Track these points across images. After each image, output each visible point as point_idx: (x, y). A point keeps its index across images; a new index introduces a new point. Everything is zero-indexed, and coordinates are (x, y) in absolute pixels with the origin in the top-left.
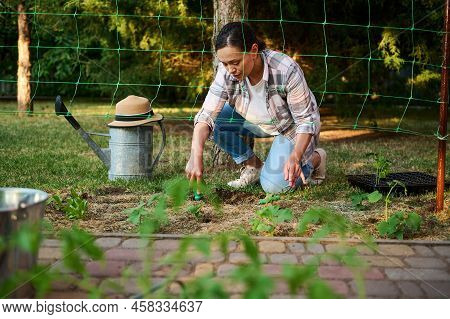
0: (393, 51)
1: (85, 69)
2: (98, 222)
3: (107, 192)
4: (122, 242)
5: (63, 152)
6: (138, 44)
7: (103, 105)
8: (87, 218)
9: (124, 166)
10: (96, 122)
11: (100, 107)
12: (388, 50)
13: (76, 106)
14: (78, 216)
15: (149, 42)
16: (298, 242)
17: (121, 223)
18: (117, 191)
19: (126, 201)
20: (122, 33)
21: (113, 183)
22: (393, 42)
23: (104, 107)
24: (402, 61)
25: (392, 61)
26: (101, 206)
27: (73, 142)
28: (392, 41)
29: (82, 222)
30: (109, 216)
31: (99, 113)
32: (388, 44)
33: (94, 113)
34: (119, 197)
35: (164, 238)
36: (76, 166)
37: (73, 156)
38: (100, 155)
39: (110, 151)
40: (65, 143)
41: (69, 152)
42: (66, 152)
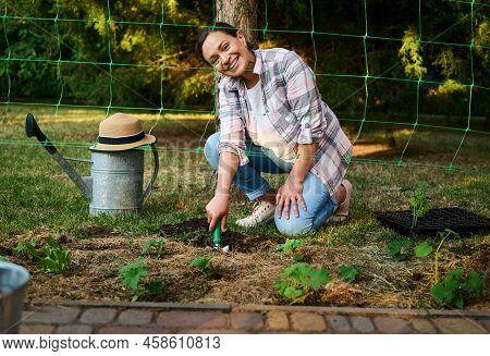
0: (414, 58)
1: (56, 71)
2: (82, 279)
3: (90, 233)
4: (118, 314)
5: (32, 173)
6: (119, 44)
7: (73, 108)
8: (68, 273)
9: (109, 198)
10: (68, 132)
11: (70, 111)
12: (409, 57)
13: (43, 110)
14: (57, 270)
15: (130, 41)
16: (340, 314)
17: (111, 281)
18: (102, 231)
19: (114, 247)
20: (100, 30)
21: (96, 219)
22: (416, 49)
23: (75, 111)
24: (425, 70)
25: (413, 70)
26: (85, 254)
27: (42, 158)
28: (414, 47)
29: (62, 280)
30: (95, 269)
31: (70, 120)
32: (410, 50)
33: (64, 120)
34: (106, 241)
35: (171, 309)
36: (48, 194)
37: (45, 180)
38: (80, 185)
39: (92, 180)
40: (33, 161)
41: (38, 173)
42: (35, 173)
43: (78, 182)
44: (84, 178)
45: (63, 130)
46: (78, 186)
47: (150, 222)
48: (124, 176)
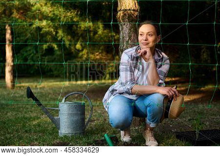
5: (32, 115)
9: (68, 128)
21: (62, 138)
38: (54, 121)
39: (59, 118)
40: (33, 108)
41: (35, 114)
42: (34, 115)
43: (53, 120)
44: (56, 117)
45: (49, 91)
46: (53, 121)
47: (88, 139)
48: (75, 116)
